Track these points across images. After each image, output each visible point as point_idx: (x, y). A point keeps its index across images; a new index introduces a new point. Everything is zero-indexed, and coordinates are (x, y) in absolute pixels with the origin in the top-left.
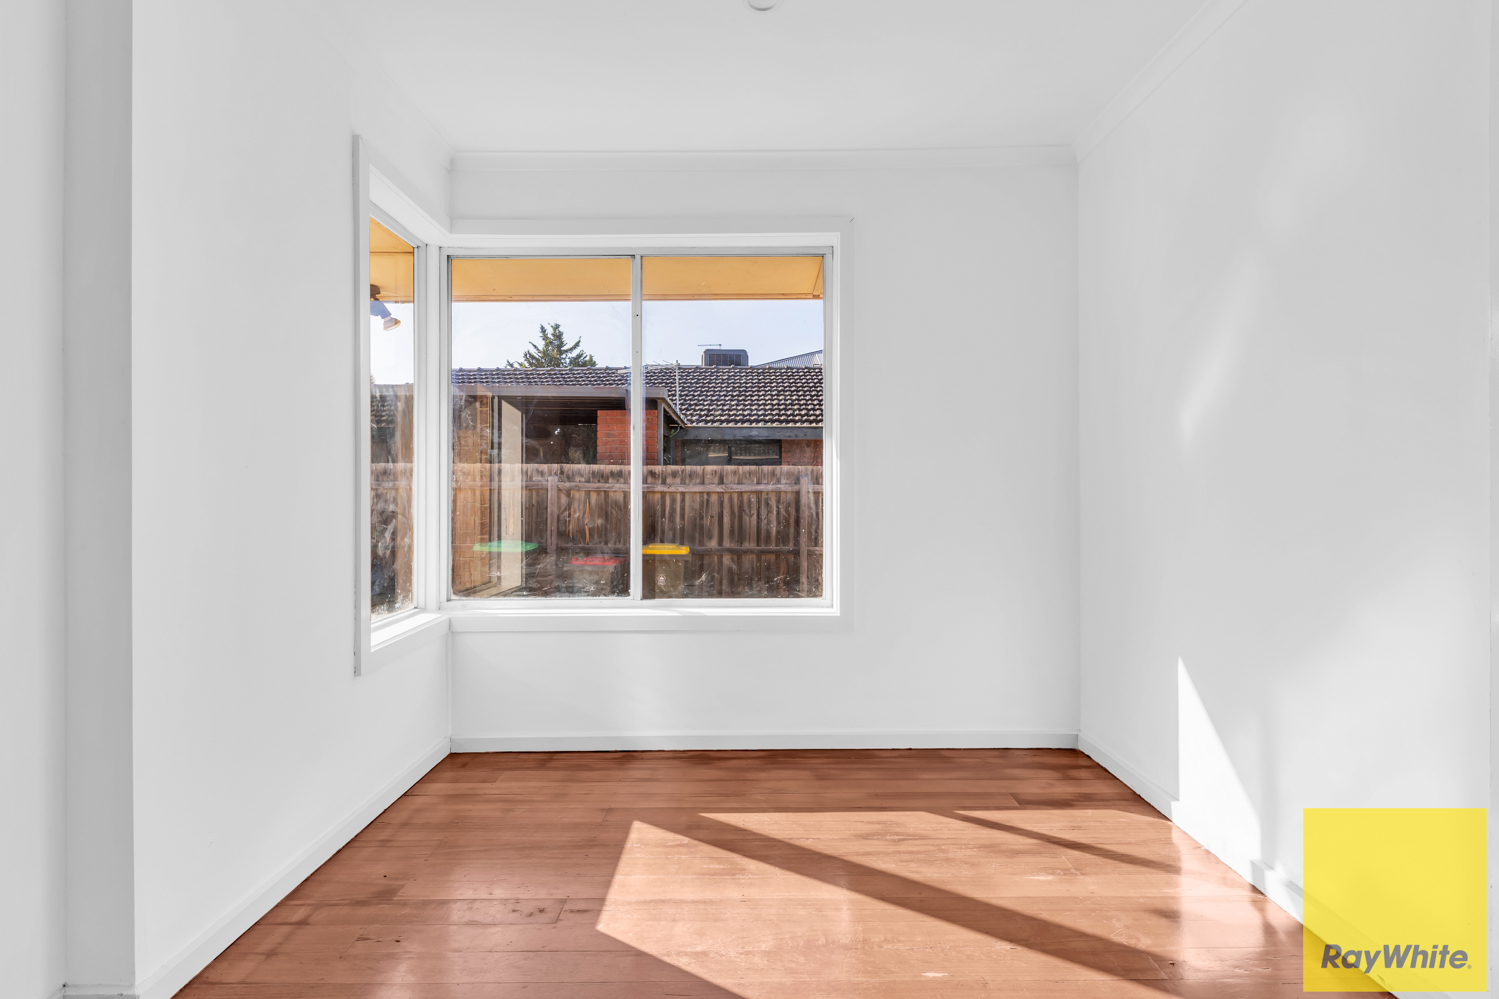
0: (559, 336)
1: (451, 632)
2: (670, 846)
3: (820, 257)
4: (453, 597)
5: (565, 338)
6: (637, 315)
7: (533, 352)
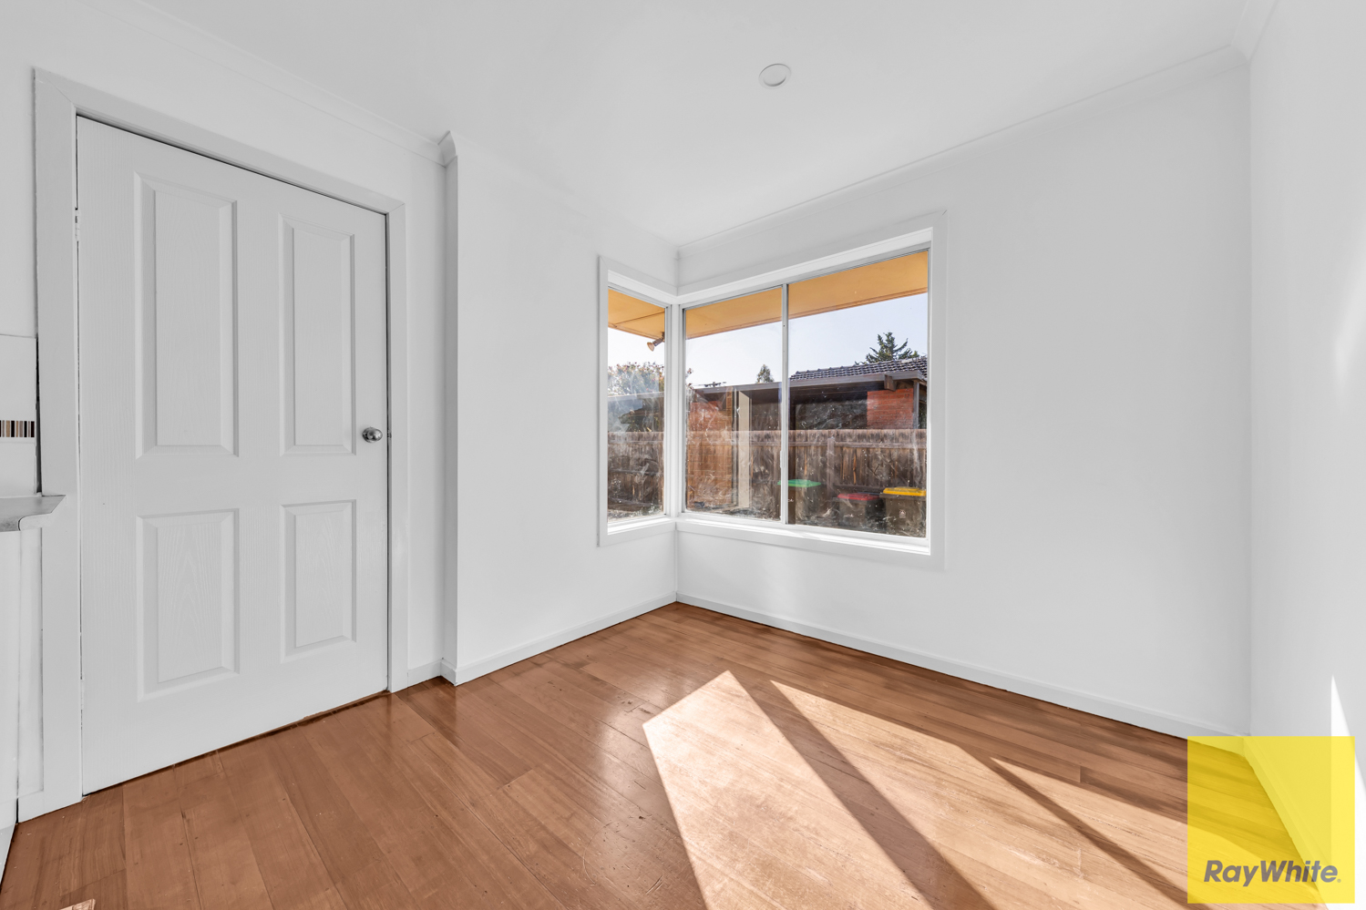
0: (891, 340)
1: (676, 531)
2: (732, 695)
3: (923, 251)
4: (686, 510)
5: (896, 342)
6: (786, 327)
7: (873, 354)
